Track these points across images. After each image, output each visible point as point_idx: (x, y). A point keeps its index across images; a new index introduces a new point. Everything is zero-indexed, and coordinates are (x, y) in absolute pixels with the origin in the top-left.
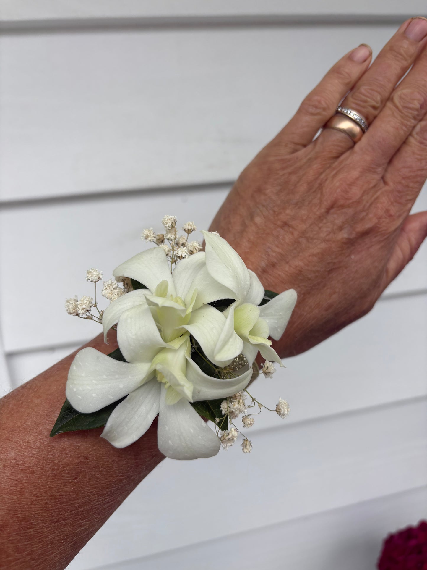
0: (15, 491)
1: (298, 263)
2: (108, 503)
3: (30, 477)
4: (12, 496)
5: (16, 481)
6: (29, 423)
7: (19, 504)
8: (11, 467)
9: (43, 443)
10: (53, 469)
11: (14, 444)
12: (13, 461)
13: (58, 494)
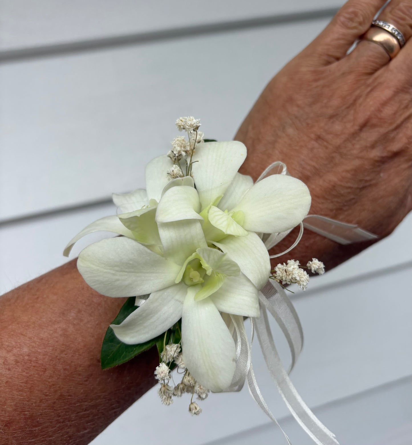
0: (25, 387)
1: (332, 178)
2: (114, 409)
3: (41, 375)
4: (21, 393)
5: (28, 377)
6: (45, 320)
7: (27, 401)
8: (23, 363)
9: (57, 342)
10: (65, 369)
11: (28, 339)
12: (26, 358)
13: (68, 394)
